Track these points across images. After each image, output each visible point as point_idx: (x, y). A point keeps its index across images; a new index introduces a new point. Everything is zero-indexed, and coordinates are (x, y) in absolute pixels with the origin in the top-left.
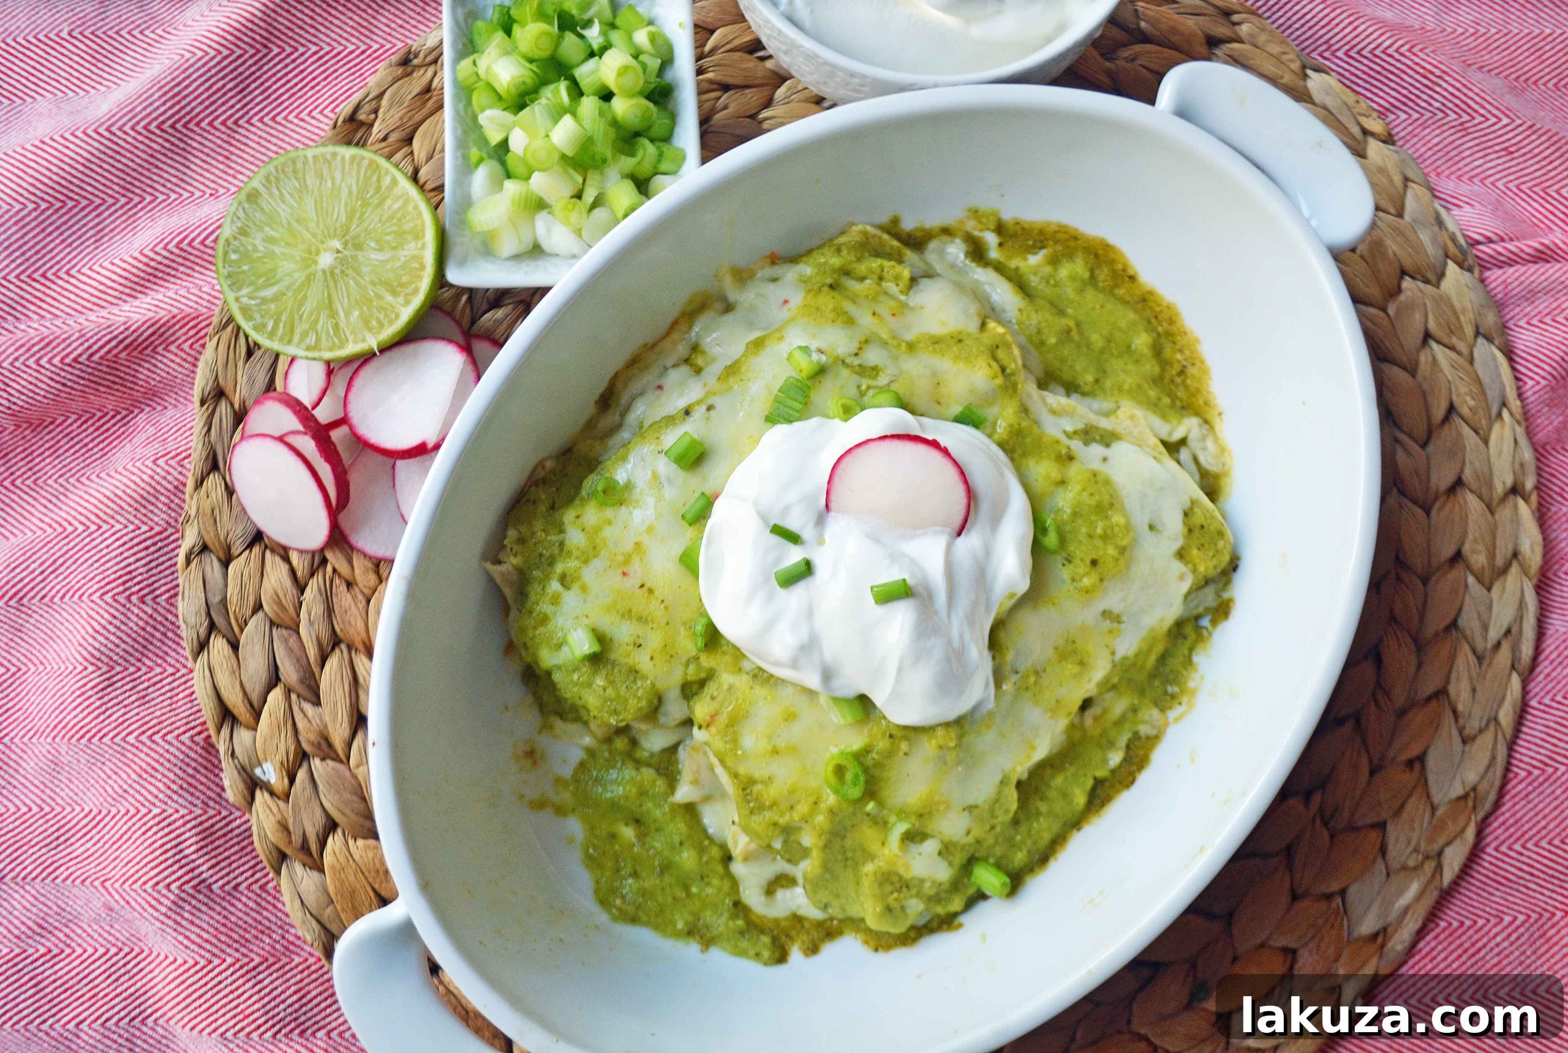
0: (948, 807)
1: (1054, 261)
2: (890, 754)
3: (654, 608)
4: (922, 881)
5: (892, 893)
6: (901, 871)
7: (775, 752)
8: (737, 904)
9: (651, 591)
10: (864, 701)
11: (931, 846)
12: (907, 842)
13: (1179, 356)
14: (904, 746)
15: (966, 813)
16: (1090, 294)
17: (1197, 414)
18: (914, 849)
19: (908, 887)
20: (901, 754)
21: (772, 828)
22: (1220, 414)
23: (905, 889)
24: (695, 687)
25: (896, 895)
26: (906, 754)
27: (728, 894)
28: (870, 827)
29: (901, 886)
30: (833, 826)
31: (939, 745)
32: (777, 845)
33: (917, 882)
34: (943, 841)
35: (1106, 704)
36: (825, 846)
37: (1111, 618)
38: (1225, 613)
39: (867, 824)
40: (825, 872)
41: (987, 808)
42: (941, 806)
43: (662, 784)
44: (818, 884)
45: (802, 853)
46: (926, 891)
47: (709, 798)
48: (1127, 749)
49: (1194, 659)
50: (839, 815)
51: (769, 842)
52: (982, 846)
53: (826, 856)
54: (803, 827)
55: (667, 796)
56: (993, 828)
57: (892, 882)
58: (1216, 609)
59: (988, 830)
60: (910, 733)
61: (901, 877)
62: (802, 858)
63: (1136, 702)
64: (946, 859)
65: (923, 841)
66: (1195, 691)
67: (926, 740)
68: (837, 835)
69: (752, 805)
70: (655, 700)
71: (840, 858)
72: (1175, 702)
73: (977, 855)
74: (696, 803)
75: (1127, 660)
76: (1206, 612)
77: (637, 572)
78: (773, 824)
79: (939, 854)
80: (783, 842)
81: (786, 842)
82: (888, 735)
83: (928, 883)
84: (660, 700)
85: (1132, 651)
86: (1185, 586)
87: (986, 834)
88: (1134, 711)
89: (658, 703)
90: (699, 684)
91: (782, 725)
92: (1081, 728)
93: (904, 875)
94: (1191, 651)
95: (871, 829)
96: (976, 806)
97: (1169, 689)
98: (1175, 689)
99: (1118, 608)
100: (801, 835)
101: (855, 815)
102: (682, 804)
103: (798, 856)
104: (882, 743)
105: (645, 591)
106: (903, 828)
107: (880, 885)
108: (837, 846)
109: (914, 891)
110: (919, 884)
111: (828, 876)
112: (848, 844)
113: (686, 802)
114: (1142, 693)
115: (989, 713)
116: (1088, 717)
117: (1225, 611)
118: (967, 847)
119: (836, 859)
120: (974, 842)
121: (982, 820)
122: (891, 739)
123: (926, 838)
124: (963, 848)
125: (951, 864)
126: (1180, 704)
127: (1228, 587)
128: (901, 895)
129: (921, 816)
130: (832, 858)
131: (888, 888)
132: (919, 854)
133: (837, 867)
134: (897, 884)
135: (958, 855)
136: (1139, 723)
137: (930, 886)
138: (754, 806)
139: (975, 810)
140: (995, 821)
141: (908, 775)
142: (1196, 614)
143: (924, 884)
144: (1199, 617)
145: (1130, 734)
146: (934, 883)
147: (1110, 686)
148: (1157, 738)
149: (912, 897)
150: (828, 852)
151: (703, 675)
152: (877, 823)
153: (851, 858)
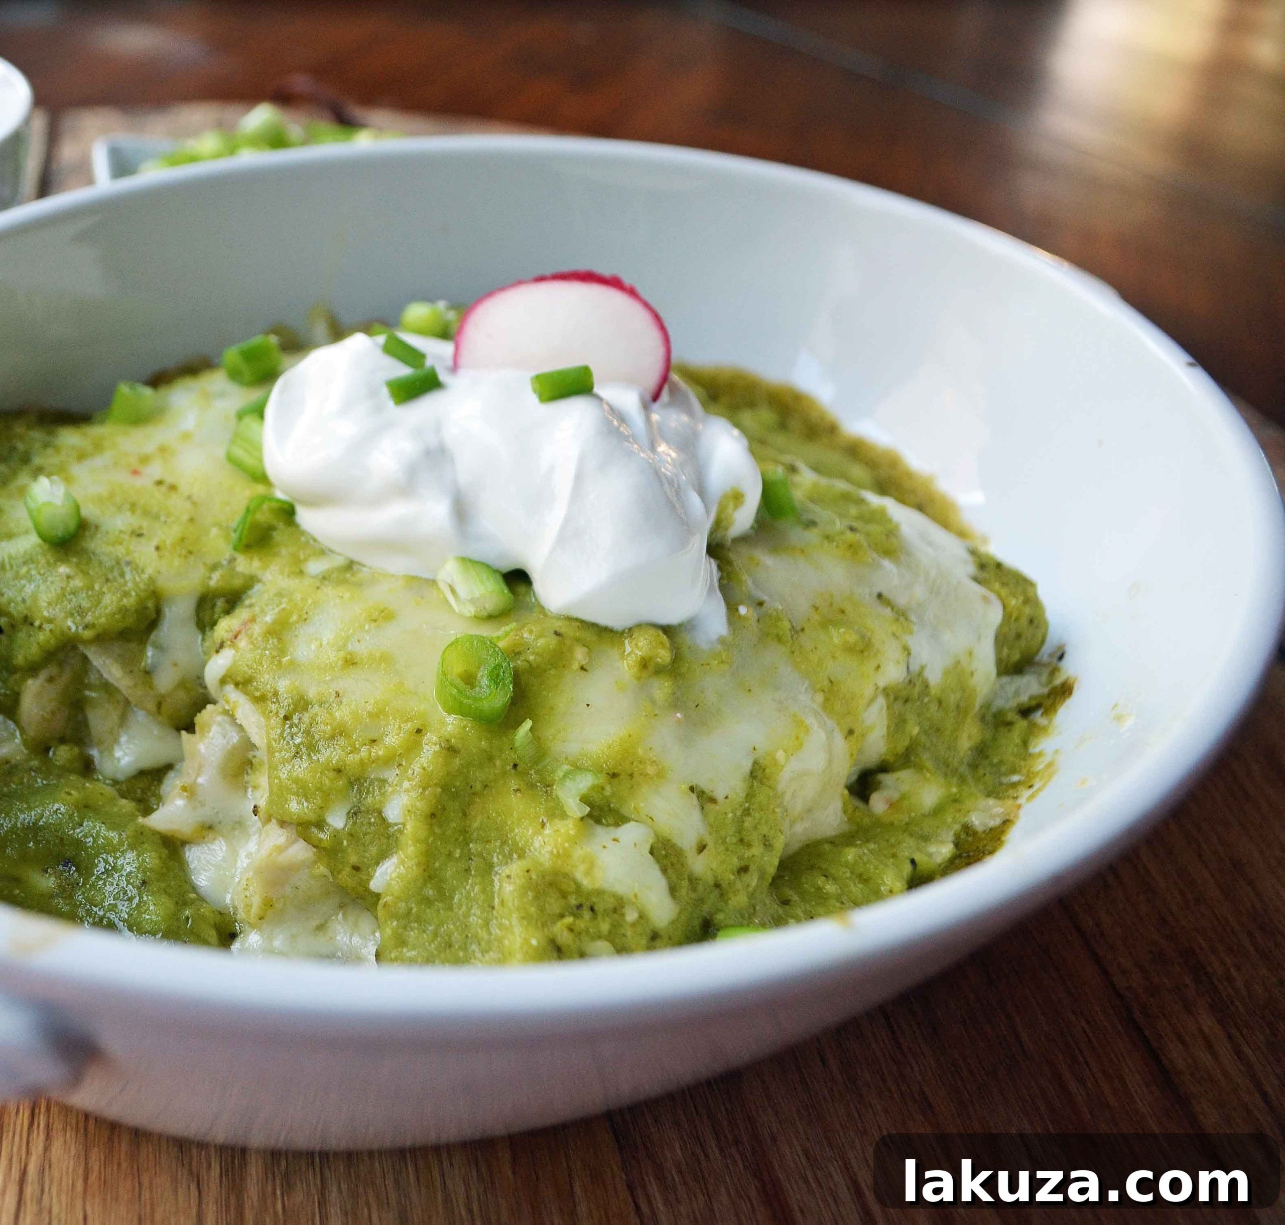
0: (661, 774)
2: (558, 661)
3: (176, 503)
4: (618, 907)
5: (562, 916)
6: (580, 875)
7: (351, 662)
9: (173, 488)
11: (634, 836)
12: (592, 820)
14: (579, 655)
15: (694, 799)
18: (603, 834)
20: (576, 666)
21: (332, 774)
24: (220, 603)
25: (569, 920)
26: (582, 668)
28: (518, 790)
29: (579, 907)
30: (448, 774)
31: (642, 658)
32: (337, 820)
33: (611, 903)
34: (656, 835)
35: (905, 788)
36: (433, 815)
37: (893, 609)
38: (1064, 693)
39: (513, 784)
40: (425, 884)
41: (730, 815)
42: (651, 770)
43: (126, 805)
44: (409, 912)
45: (384, 841)
46: (629, 933)
47: (210, 828)
48: (957, 845)
49: (1034, 749)
50: (463, 751)
51: (322, 808)
52: (726, 903)
53: (431, 839)
54: (391, 775)
55: (133, 817)
56: (744, 870)
57: (564, 895)
58: (1049, 695)
59: (735, 869)
60: (589, 636)
61: (578, 886)
62: (383, 856)
63: (954, 790)
64: (664, 870)
65: (617, 825)
66: (1050, 765)
67: (614, 653)
68: (455, 796)
69: (298, 741)
70: (150, 604)
71: (457, 853)
72: (1020, 788)
73: (720, 917)
74: (184, 843)
75: (928, 695)
76: (1034, 703)
77: (155, 470)
78: (334, 770)
79: (651, 853)
80: (348, 813)
81: (355, 813)
82: (552, 632)
83: (631, 916)
84: (159, 612)
85: (934, 677)
86: (995, 616)
87: (732, 877)
88: (955, 801)
89: (154, 615)
90: (228, 602)
91: (367, 627)
92: (870, 814)
93: (587, 883)
94: (1025, 743)
95: (519, 794)
96: (713, 800)
97: (1005, 780)
98: (1015, 778)
99: (901, 600)
100: (383, 794)
101: (490, 759)
102: (159, 833)
103: (373, 850)
104: (541, 642)
105: (163, 489)
106: (585, 782)
107: (536, 897)
108: (454, 825)
109: (605, 927)
110: (615, 910)
111: (430, 892)
112: (475, 825)
113: (169, 834)
114: (962, 780)
115: (722, 641)
116: (878, 802)
117: (1065, 691)
118: (700, 888)
119: (450, 855)
120: (711, 881)
121: (724, 842)
122: (558, 638)
123: (620, 819)
124: (693, 881)
125: (673, 890)
126: (1031, 787)
127: (1057, 674)
128: (581, 924)
129: (614, 775)
130: (443, 851)
131: (554, 905)
132: (615, 840)
133: (450, 872)
134: (573, 901)
135: (685, 883)
136: (968, 812)
137: (633, 925)
138: (302, 743)
139: (709, 807)
140: (748, 854)
141: (588, 705)
142: (1018, 705)
143: (623, 915)
144: (1025, 712)
145: (957, 827)
146: (642, 917)
147: (906, 743)
148: (1007, 823)
149: (600, 937)
150: (437, 830)
151: (237, 583)
152: (532, 786)
153: (480, 855)
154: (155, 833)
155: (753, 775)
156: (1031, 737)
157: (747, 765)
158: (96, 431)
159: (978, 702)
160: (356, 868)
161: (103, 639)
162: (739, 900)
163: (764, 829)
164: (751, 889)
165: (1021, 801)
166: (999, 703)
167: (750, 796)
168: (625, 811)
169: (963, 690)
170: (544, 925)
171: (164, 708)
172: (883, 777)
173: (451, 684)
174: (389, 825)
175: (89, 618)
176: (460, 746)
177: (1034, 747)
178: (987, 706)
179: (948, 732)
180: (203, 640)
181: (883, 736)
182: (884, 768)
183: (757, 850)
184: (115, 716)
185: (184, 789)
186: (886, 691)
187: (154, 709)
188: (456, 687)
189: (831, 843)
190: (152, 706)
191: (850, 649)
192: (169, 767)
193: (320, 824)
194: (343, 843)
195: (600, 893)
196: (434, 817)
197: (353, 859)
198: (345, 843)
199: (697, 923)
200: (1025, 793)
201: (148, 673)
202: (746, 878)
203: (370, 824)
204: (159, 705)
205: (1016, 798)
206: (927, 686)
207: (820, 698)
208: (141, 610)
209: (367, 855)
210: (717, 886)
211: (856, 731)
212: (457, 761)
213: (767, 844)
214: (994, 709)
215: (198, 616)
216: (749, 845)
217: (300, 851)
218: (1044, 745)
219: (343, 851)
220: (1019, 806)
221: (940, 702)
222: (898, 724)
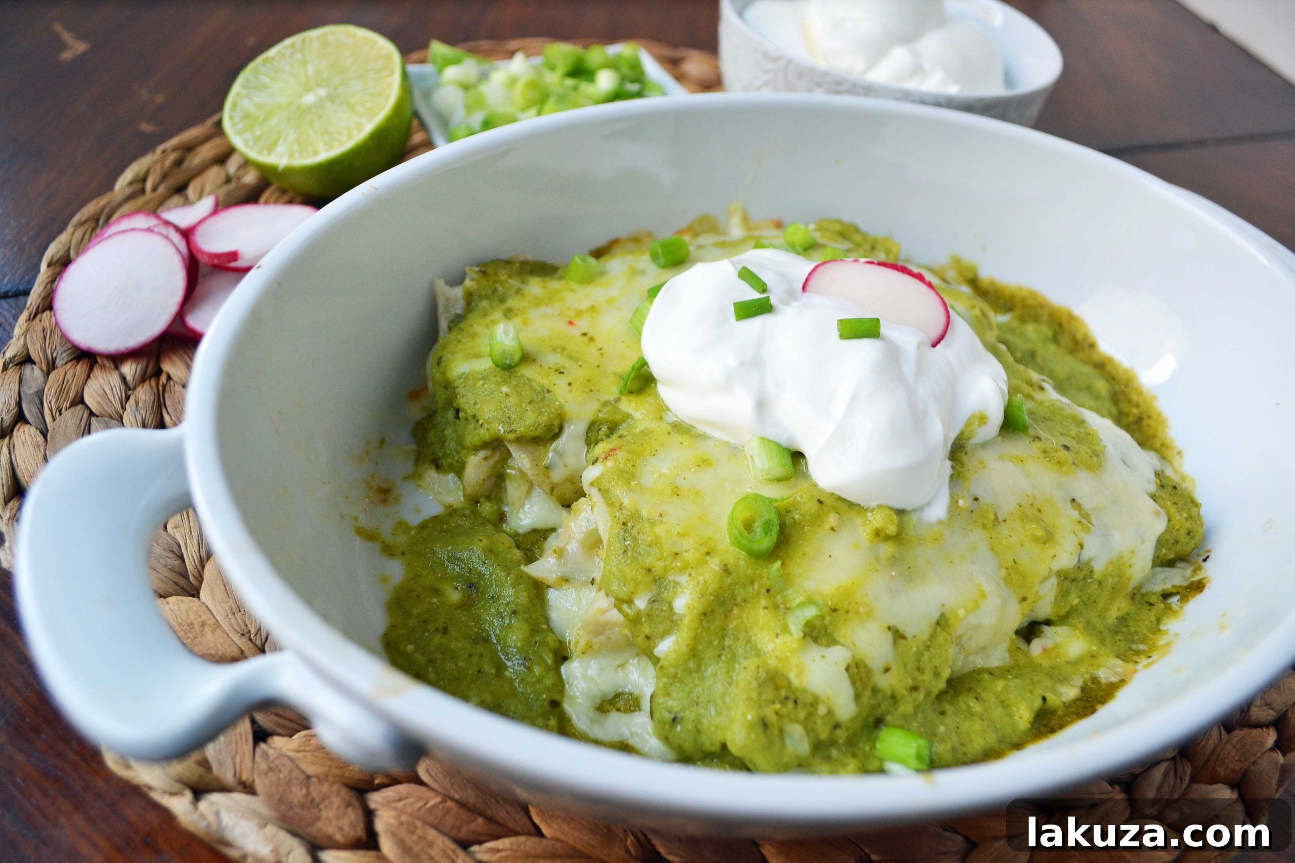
0: (869, 614)
1: (1023, 320)
2: (816, 520)
3: (590, 353)
4: (814, 703)
5: (773, 702)
6: (792, 676)
7: (676, 492)
8: (555, 704)
9: (592, 339)
10: (797, 456)
11: (838, 656)
12: (809, 639)
13: (1135, 411)
14: (832, 519)
15: (889, 635)
16: (1052, 348)
17: (1155, 450)
18: (815, 652)
19: (796, 702)
20: (827, 527)
21: (643, 572)
22: (1179, 453)
23: (791, 704)
24: (604, 429)
25: (778, 706)
26: (832, 529)
27: (548, 690)
28: (766, 608)
29: (787, 698)
30: (721, 588)
31: (877, 529)
32: (641, 603)
33: (810, 699)
34: (854, 657)
35: (1058, 639)
36: (705, 614)
37: (1080, 511)
38: (1198, 588)
39: (763, 602)
40: (689, 659)
41: (914, 649)
42: (862, 610)
43: (517, 554)
44: (675, 676)
45: (668, 623)
46: (819, 722)
47: (567, 580)
48: (1083, 689)
49: (1163, 627)
50: (734, 574)
51: (632, 593)
52: (896, 709)
53: (699, 631)
54: (683, 579)
55: (519, 564)
56: (915, 688)
57: (777, 688)
58: (1187, 588)
59: (909, 688)
60: (843, 507)
61: (790, 684)
62: (666, 633)
63: (1094, 648)
64: (853, 683)
65: (828, 645)
66: (1168, 644)
67: (858, 521)
68: (723, 603)
69: (627, 543)
70: (556, 423)
71: (716, 643)
72: (1142, 656)
73: (889, 718)
74: (548, 587)
75: (1091, 578)
76: (1174, 591)
77: (584, 324)
78: (646, 569)
79: (847, 670)
80: (650, 600)
81: (654, 601)
82: (816, 499)
83: (822, 710)
84: (561, 428)
85: (1099, 567)
86: (1159, 526)
87: (905, 693)
88: (1093, 656)
89: (557, 431)
90: (609, 428)
91: (692, 470)
92: (1027, 655)
93: (795, 682)
94: (1159, 620)
95: (766, 611)
96: (903, 637)
97: (1134, 647)
98: (1142, 647)
99: (1087, 505)
100: (675, 593)
101: (752, 583)
102: (533, 578)
103: (661, 628)
104: (808, 506)
105: (586, 339)
106: (811, 613)
107: (760, 686)
108: (717, 623)
109: (802, 715)
110: (811, 705)
111: (692, 665)
112: (731, 626)
113: (540, 580)
114: (1102, 642)
115: (940, 522)
116: (1037, 646)
117: (1198, 587)
118: (880, 696)
119: (710, 642)
120: (889, 693)
121: (905, 665)
122: (820, 505)
123: (832, 642)
124: (875, 691)
125: (857, 697)
126: (1150, 657)
127: (1198, 572)
128: (785, 711)
129: (835, 610)
130: (705, 639)
131: (769, 694)
132: (823, 657)
133: (708, 654)
134: (783, 693)
135: (868, 693)
136: (1099, 667)
137: (823, 717)
138: (629, 545)
139: (901, 641)
140: (921, 678)
141: (830, 556)
142: (1163, 590)
143: (816, 709)
144: (1166, 596)
145: (1087, 676)
146: (830, 712)
147: (1068, 609)
148: (1123, 682)
149: (797, 721)
150: (705, 624)
151: (618, 417)
152: (776, 607)
153: (730, 647)
154: (530, 578)
155: (938, 623)
156: (1164, 618)
157: (935, 616)
158: (554, 284)
159: (1130, 587)
160: (648, 638)
161: (521, 441)
162: (906, 708)
163: (936, 662)
164: (917, 703)
165: (1139, 667)
166: (1149, 587)
167: (933, 637)
168: (836, 636)
169: (1120, 576)
170: (760, 706)
171: (555, 492)
172: (1046, 628)
173: (735, 527)
174: (674, 614)
175: (514, 427)
176: (733, 570)
177: (1165, 624)
178: (1138, 588)
179: (1101, 605)
180: (588, 452)
181: (1050, 603)
182: (1048, 623)
183: (927, 676)
184: (524, 489)
185: (555, 551)
186: (1059, 574)
187: (549, 491)
188: (738, 530)
189: (991, 673)
190: (547, 489)
191: (1037, 540)
192: (553, 530)
193: (630, 602)
194: (641, 619)
195: (804, 691)
196: (706, 615)
197: (647, 631)
198: (644, 619)
199: (871, 720)
200: (1144, 661)
201: (547, 468)
202: (914, 694)
203: (662, 610)
204: (552, 490)
205: (1136, 662)
206: (1092, 572)
207: (1003, 572)
208: (549, 427)
209: (656, 630)
210: (893, 697)
211: (1029, 599)
212: (729, 580)
213: (937, 675)
214: (1144, 591)
215: (587, 434)
216: (923, 673)
217: (615, 616)
218: (1171, 626)
219: (641, 623)
220: (1136, 671)
221: (1100, 583)
222: (1063, 594)
